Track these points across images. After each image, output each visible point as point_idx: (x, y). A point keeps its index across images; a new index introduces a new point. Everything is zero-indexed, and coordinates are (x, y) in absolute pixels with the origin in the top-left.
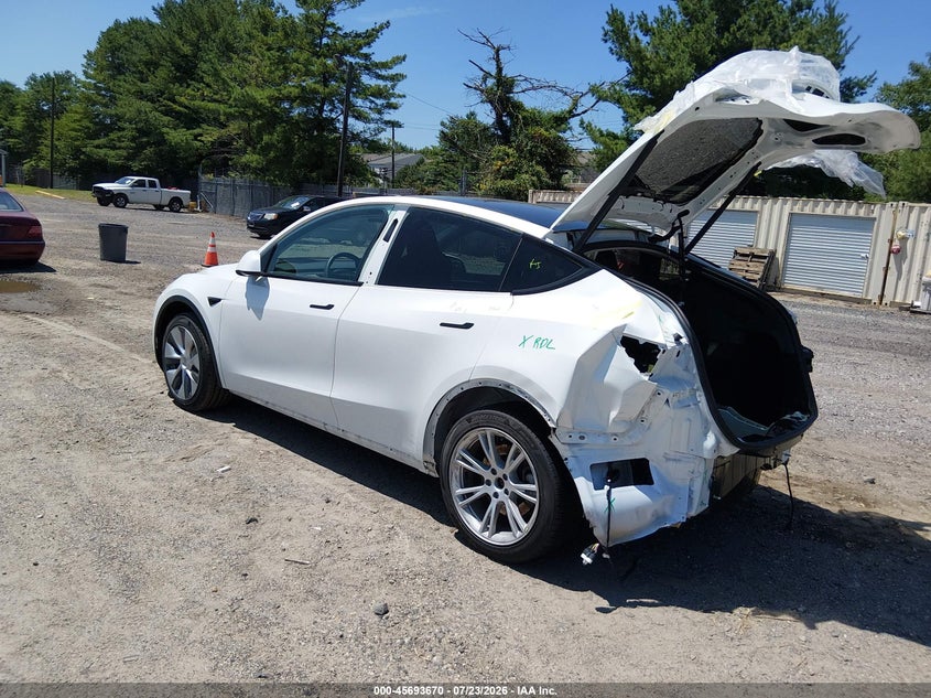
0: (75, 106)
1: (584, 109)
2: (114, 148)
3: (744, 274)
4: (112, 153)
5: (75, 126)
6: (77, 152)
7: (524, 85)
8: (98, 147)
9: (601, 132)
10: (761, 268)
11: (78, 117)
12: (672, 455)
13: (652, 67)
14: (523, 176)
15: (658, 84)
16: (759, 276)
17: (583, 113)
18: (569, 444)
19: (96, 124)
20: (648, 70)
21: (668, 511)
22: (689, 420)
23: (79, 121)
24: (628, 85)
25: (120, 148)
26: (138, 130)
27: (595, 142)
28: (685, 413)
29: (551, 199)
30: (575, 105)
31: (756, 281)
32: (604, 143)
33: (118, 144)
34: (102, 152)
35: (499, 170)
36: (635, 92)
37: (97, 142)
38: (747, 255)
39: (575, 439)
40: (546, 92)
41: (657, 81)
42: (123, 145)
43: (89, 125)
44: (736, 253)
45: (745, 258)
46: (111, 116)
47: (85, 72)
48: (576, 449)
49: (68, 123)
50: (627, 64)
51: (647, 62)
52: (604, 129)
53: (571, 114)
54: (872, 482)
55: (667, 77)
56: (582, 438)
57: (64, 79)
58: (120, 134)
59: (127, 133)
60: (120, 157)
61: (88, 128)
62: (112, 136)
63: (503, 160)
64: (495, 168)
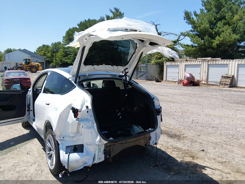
0: (61, 50)
1: (181, 39)
2: (69, 59)
3: (225, 83)
4: (69, 60)
5: (61, 54)
6: (61, 61)
7: (164, 34)
8: (66, 59)
9: (185, 45)
10: (230, 81)
11: (61, 52)
12: (88, 143)
13: (197, 25)
14: (163, 58)
15: (199, 30)
16: (229, 83)
17: (181, 40)
18: (60, 140)
19: (65, 54)
20: (196, 26)
21: (87, 161)
22: (91, 132)
23: (62, 53)
24: (191, 31)
25: (71, 59)
26: (74, 55)
27: (183, 48)
28: (89, 130)
29: (170, 64)
30: (179, 38)
31: (228, 85)
32: (186, 48)
33: (70, 58)
34: (66, 60)
35: (157, 57)
36: (193, 33)
37: (65, 58)
38: (226, 77)
39: (62, 138)
40: (170, 35)
41: (199, 29)
42: (71, 58)
43: (64, 54)
44: (222, 76)
45: (225, 78)
46: (69, 52)
47: (63, 41)
48: (62, 141)
49: (59, 54)
50: (191, 25)
51: (196, 24)
52: (185, 44)
53: (178, 40)
54: (203, 150)
55: (201, 28)
56: (63, 138)
57: (59, 43)
58: (70, 56)
59: (72, 55)
60: (70, 61)
61: (64, 55)
62: (69, 56)
63: (158, 54)
64: (156, 57)
